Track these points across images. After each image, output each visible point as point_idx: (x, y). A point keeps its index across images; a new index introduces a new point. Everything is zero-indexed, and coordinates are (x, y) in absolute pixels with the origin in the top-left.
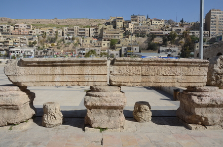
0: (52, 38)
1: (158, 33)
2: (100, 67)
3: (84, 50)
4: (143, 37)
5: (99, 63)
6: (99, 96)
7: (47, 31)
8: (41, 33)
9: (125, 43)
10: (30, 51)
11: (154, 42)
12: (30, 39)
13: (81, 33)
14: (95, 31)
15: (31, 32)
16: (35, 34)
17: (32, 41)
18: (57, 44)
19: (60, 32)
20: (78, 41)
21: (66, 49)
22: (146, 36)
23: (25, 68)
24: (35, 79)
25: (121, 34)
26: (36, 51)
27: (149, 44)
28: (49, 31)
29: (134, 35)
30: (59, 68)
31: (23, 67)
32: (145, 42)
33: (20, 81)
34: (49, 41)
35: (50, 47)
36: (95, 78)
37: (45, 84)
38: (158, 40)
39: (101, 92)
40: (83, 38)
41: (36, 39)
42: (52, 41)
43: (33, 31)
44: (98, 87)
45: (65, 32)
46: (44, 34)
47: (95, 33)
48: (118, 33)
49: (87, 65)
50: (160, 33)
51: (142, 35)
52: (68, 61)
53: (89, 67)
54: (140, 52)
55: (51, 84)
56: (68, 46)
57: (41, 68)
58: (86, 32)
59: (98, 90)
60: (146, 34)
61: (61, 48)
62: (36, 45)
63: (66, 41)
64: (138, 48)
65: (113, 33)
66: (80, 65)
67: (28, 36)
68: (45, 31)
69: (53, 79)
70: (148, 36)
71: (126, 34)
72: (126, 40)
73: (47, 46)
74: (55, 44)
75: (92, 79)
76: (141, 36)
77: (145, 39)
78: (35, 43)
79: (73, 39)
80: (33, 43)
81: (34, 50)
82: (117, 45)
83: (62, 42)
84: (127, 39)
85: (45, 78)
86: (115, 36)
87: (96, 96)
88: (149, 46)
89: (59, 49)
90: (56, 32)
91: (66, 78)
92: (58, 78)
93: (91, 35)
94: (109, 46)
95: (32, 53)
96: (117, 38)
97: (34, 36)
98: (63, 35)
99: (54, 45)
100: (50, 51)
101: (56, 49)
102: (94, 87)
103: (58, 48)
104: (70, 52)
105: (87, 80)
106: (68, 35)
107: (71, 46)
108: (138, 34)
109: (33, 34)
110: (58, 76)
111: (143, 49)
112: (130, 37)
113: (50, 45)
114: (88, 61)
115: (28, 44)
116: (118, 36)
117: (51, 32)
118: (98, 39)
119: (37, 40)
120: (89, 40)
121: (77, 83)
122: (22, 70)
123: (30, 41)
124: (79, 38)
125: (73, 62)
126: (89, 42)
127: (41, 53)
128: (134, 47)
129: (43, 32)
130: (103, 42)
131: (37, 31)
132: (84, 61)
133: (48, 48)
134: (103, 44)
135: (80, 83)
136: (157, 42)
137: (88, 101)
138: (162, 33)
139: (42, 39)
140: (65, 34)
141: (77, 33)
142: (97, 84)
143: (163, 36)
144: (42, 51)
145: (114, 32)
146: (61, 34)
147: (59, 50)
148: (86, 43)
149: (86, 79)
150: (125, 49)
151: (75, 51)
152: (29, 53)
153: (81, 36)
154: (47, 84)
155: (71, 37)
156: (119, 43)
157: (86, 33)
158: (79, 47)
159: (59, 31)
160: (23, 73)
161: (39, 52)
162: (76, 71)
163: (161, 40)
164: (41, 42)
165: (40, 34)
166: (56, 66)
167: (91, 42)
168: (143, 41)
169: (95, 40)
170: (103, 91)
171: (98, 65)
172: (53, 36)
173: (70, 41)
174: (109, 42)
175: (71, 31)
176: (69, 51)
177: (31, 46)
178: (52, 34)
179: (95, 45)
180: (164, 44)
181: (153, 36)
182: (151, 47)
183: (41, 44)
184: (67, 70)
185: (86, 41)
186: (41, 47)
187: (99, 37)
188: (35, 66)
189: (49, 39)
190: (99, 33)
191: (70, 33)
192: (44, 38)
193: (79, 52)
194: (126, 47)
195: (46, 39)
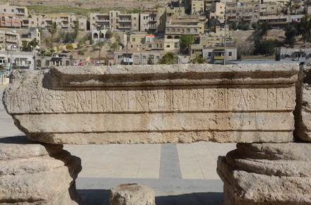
0: (68, 34)
1: (276, 20)
2: (274, 90)
3: (130, 56)
4: (245, 29)
5: (275, 80)
6: (279, 174)
7: (58, 20)
8: (46, 24)
9: (208, 41)
10: (25, 59)
11: (268, 38)
12: (24, 36)
13: (123, 24)
14: (150, 19)
15: (26, 22)
16: (33, 26)
17: (29, 40)
18: (78, 45)
19: (83, 21)
20: (118, 39)
21: (96, 54)
22: (250, 27)
23: (63, 93)
24: (91, 123)
25: (202, 25)
26: (37, 58)
27: (257, 42)
28: (60, 20)
29: (227, 26)
30: (161, 94)
31: (58, 92)
32: (248, 39)
33: (48, 130)
34: (61, 40)
35: (64, 52)
36: (260, 121)
37: (119, 137)
38: (276, 34)
39: (282, 162)
40: (128, 34)
41: (36, 36)
42: (68, 39)
43: (30, 20)
44: (272, 147)
45: (92, 22)
46: (52, 26)
47: (150, 23)
48: (196, 24)
49: (239, 86)
50: (280, 20)
51: (243, 24)
52: (189, 75)
53: (245, 91)
54: (239, 58)
55: (136, 137)
56: (100, 50)
57: (108, 92)
58: (134, 22)
59: (270, 155)
60: (252, 22)
61: (85, 53)
62: (38, 47)
63: (95, 40)
64: (234, 51)
65: (184, 24)
66: (220, 85)
67: (21, 29)
68: (53, 21)
69: (143, 123)
70: (254, 26)
71: (212, 25)
72: (210, 36)
73: (58, 50)
74: (75, 45)
75: (253, 122)
76: (240, 28)
77: (249, 33)
78: (34, 43)
79: (108, 36)
80: (32, 43)
81: (34, 58)
82: (193, 47)
83: (88, 42)
84: (212, 33)
85: (119, 123)
86: (189, 29)
87: (269, 173)
88: (256, 46)
89: (83, 54)
90: (75, 22)
91: (179, 122)
92: (156, 122)
93: (143, 28)
94: (178, 48)
95: (30, 62)
96: (192, 32)
97: (33, 29)
98: (88, 28)
99: (71, 47)
100: (64, 60)
101: (75, 56)
102: (259, 146)
103: (81, 53)
104: (103, 61)
105: (238, 127)
106: (99, 28)
107: (105, 48)
108: (234, 23)
109: (29, 25)
110: (157, 117)
111: (245, 54)
112: (218, 29)
113: (64, 47)
114: (243, 75)
115: (21, 44)
116: (196, 29)
117: (65, 22)
118: (156, 35)
119: (38, 38)
120: (138, 37)
121: (210, 135)
122: (56, 99)
123: (24, 39)
124: (120, 33)
125: (202, 76)
126: (138, 41)
127: (48, 62)
128: (228, 50)
129: (50, 22)
130: (166, 40)
131: (37, 21)
132: (231, 75)
133: (60, 52)
134: (166, 45)
135: (218, 136)
136: (273, 38)
137: (249, 186)
138: (285, 20)
139: (48, 34)
140: (92, 27)
141: (115, 24)
142: (264, 137)
143: (285, 25)
144: (49, 58)
145: (188, 21)
146: (84, 27)
147: (81, 57)
148: (133, 43)
149: (236, 123)
150: (210, 54)
151: (113, 58)
152: (24, 62)
153: (123, 30)
154: (127, 137)
155: (104, 32)
156: (197, 41)
157: (133, 24)
158: (120, 51)
159: (80, 21)
160: (58, 107)
161: (43, 62)
162: (209, 101)
163: (282, 33)
164: (47, 41)
165: (43, 26)
166: (152, 87)
167: (143, 41)
168: (244, 36)
169: (150, 38)
170: (286, 158)
171: (270, 85)
172: (70, 31)
173: (102, 40)
174: (178, 40)
175: (104, 20)
176: (102, 59)
177: (26, 48)
178: (68, 26)
179: (150, 46)
180: (289, 42)
181: (265, 26)
182: (262, 50)
183: (47, 45)
184: (183, 98)
185: (134, 39)
186: (47, 51)
187: (159, 32)
188: (92, 88)
189: (62, 35)
190: (158, 23)
191: (102, 24)
192: (52, 33)
193: (120, 60)
194: (211, 51)
195: (56, 35)
